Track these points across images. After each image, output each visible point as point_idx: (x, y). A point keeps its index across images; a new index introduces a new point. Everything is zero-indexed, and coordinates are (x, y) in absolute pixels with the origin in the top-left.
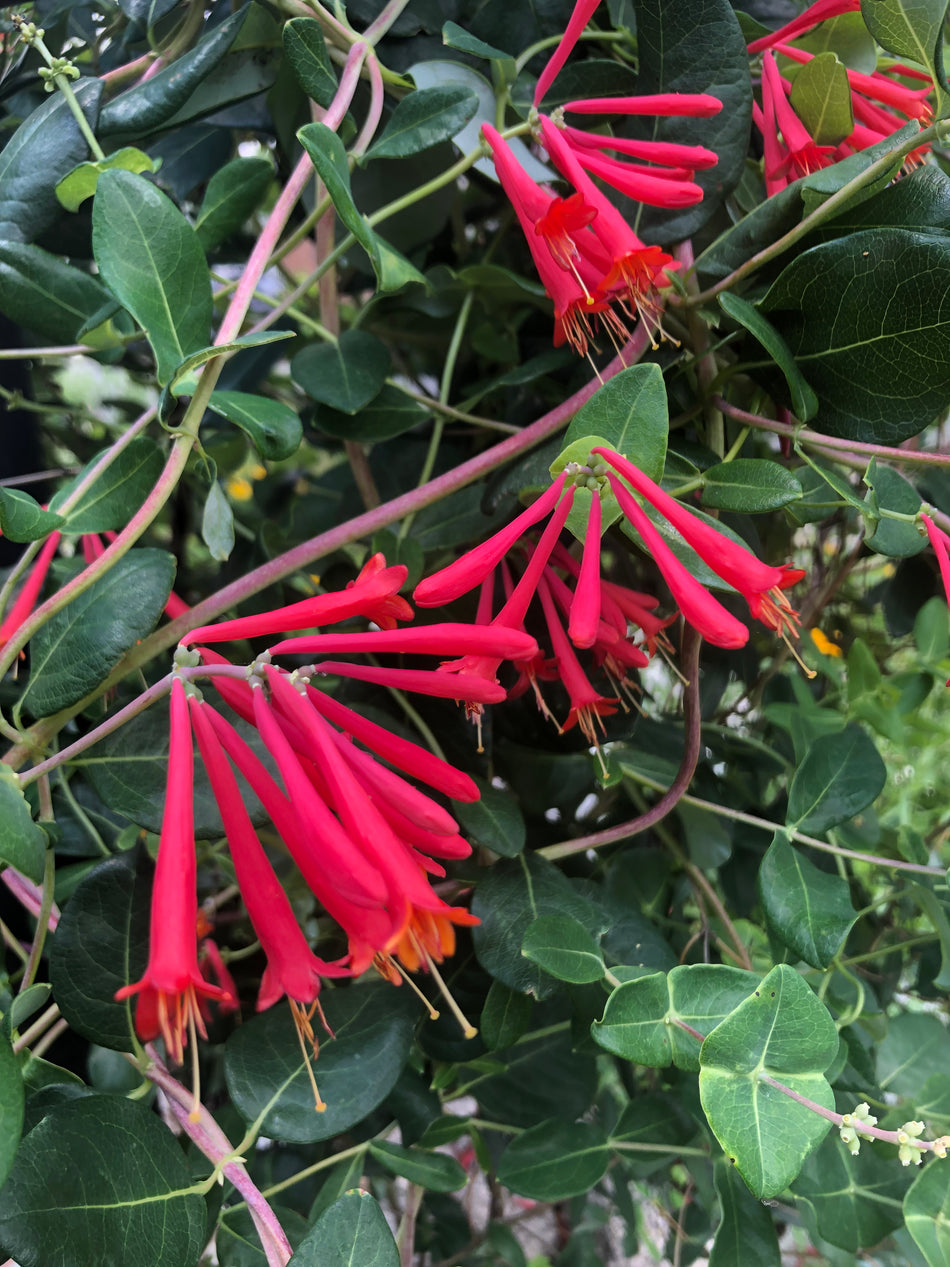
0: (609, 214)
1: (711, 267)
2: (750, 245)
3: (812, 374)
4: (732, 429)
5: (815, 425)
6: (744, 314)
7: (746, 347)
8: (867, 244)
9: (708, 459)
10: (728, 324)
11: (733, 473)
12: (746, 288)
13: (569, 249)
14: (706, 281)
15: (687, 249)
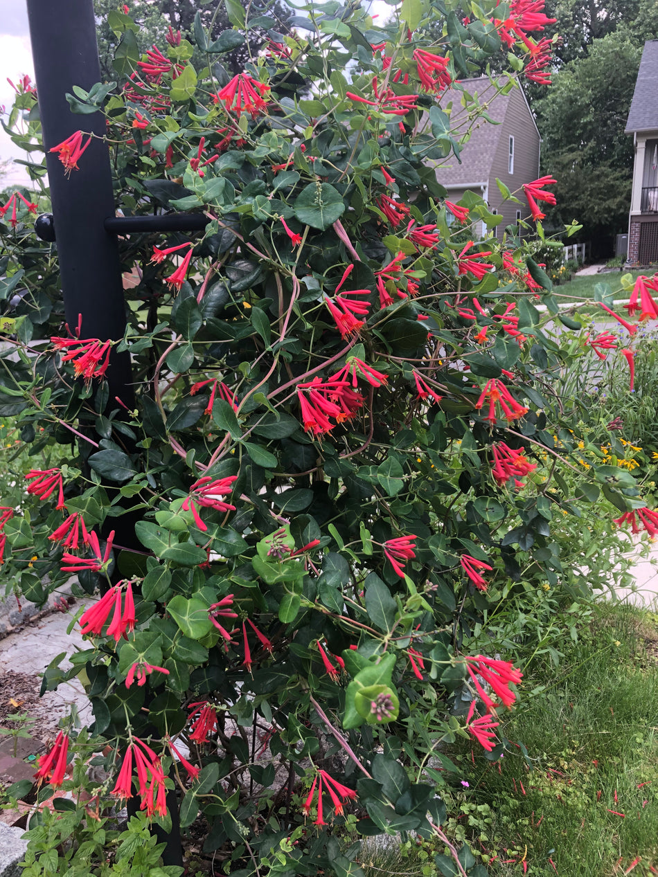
0: (352, 316)
1: (370, 323)
2: (378, 319)
3: (391, 344)
4: (376, 356)
5: (392, 355)
6: (377, 333)
7: (378, 339)
8: (399, 321)
9: (372, 363)
10: (374, 335)
11: (377, 364)
12: (377, 328)
13: (345, 323)
14: (369, 326)
15: (365, 319)
